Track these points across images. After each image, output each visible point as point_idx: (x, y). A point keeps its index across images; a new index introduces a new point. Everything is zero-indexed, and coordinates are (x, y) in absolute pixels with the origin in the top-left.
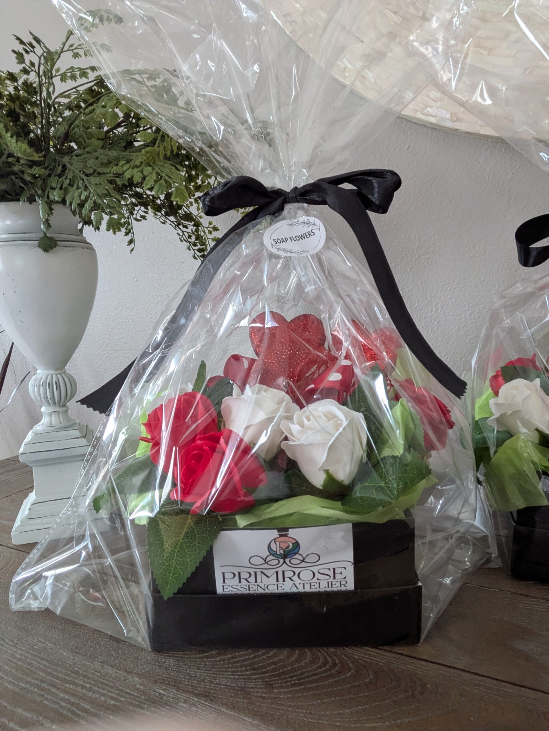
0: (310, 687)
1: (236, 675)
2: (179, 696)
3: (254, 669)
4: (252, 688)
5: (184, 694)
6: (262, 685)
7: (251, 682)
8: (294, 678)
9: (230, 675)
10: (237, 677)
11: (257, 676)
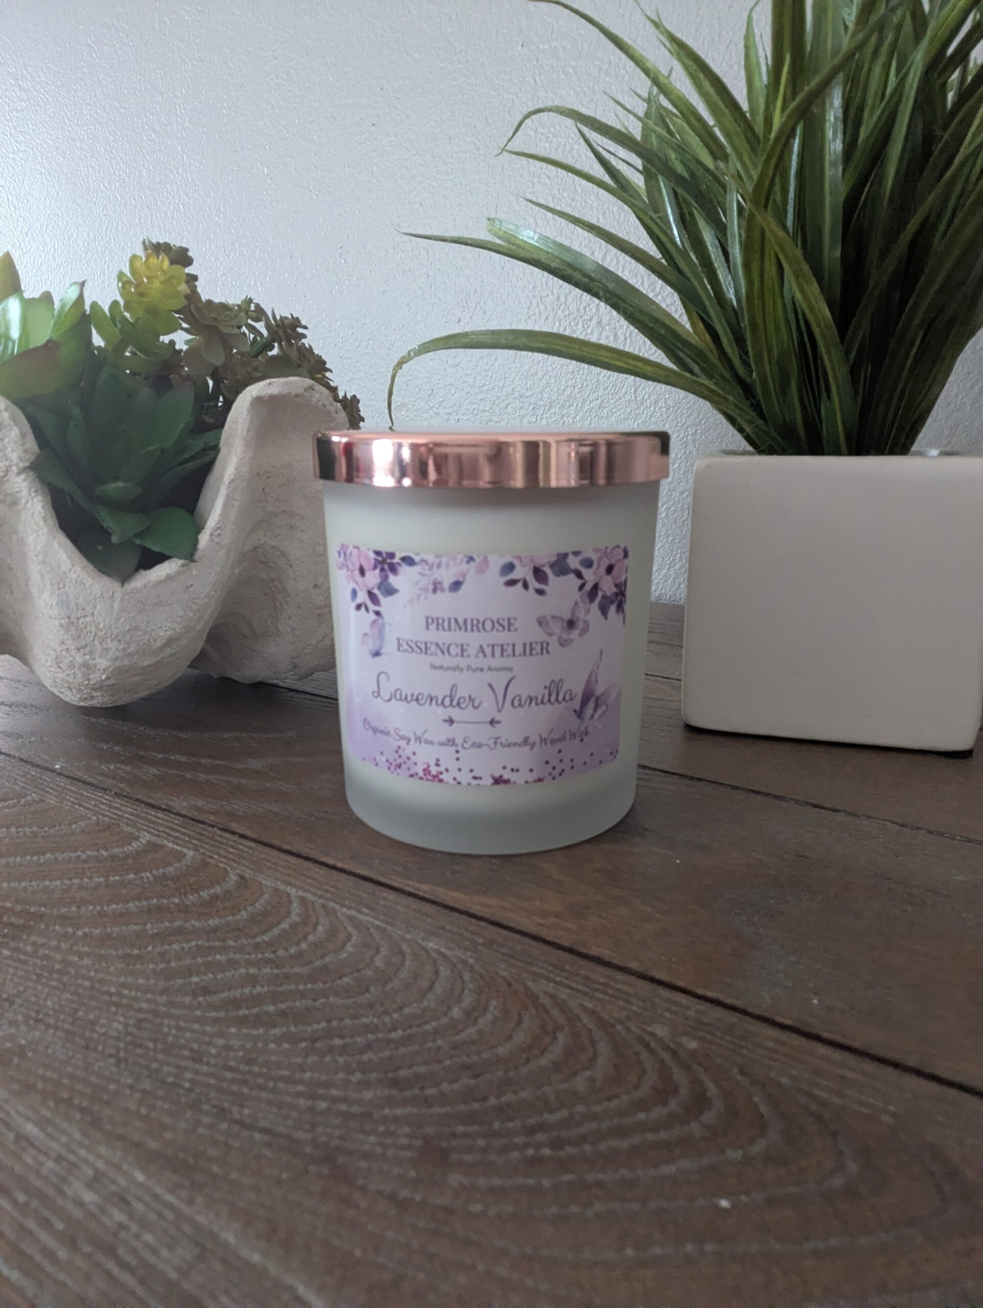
0: (600, 1184)
1: (322, 1098)
2: (82, 1153)
3: (396, 1083)
4: (366, 1156)
5: (102, 1150)
6: (408, 1147)
7: (368, 1133)
8: (540, 1137)
9: (299, 1095)
10: (323, 1105)
11: (398, 1112)
